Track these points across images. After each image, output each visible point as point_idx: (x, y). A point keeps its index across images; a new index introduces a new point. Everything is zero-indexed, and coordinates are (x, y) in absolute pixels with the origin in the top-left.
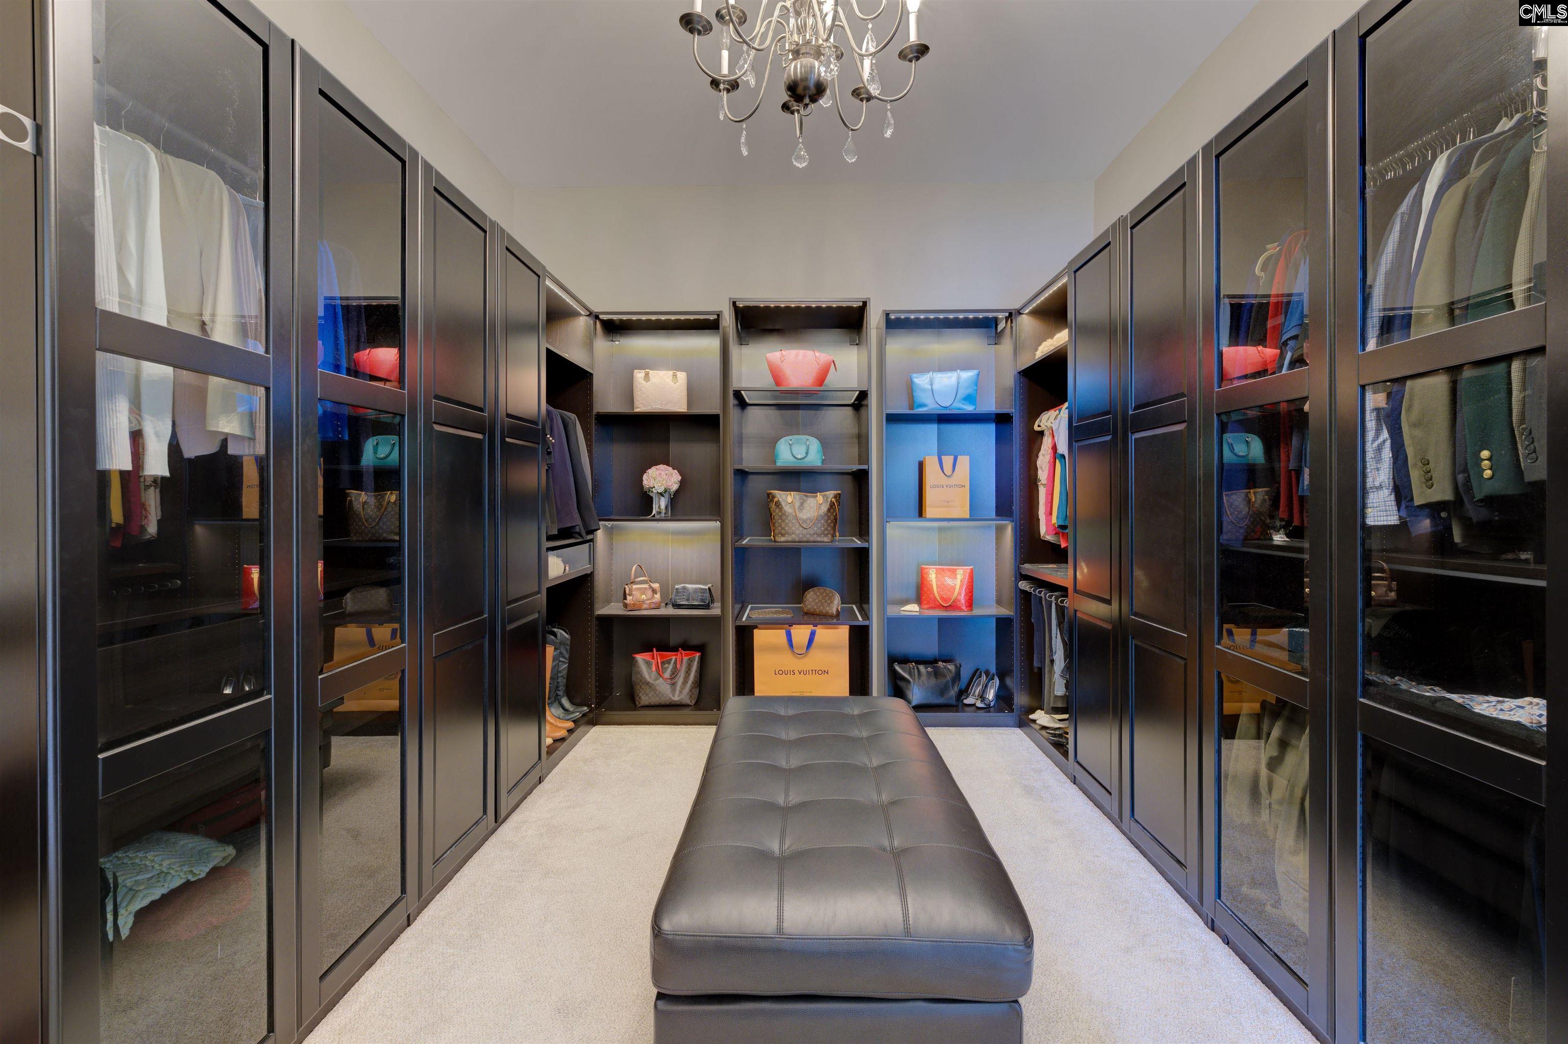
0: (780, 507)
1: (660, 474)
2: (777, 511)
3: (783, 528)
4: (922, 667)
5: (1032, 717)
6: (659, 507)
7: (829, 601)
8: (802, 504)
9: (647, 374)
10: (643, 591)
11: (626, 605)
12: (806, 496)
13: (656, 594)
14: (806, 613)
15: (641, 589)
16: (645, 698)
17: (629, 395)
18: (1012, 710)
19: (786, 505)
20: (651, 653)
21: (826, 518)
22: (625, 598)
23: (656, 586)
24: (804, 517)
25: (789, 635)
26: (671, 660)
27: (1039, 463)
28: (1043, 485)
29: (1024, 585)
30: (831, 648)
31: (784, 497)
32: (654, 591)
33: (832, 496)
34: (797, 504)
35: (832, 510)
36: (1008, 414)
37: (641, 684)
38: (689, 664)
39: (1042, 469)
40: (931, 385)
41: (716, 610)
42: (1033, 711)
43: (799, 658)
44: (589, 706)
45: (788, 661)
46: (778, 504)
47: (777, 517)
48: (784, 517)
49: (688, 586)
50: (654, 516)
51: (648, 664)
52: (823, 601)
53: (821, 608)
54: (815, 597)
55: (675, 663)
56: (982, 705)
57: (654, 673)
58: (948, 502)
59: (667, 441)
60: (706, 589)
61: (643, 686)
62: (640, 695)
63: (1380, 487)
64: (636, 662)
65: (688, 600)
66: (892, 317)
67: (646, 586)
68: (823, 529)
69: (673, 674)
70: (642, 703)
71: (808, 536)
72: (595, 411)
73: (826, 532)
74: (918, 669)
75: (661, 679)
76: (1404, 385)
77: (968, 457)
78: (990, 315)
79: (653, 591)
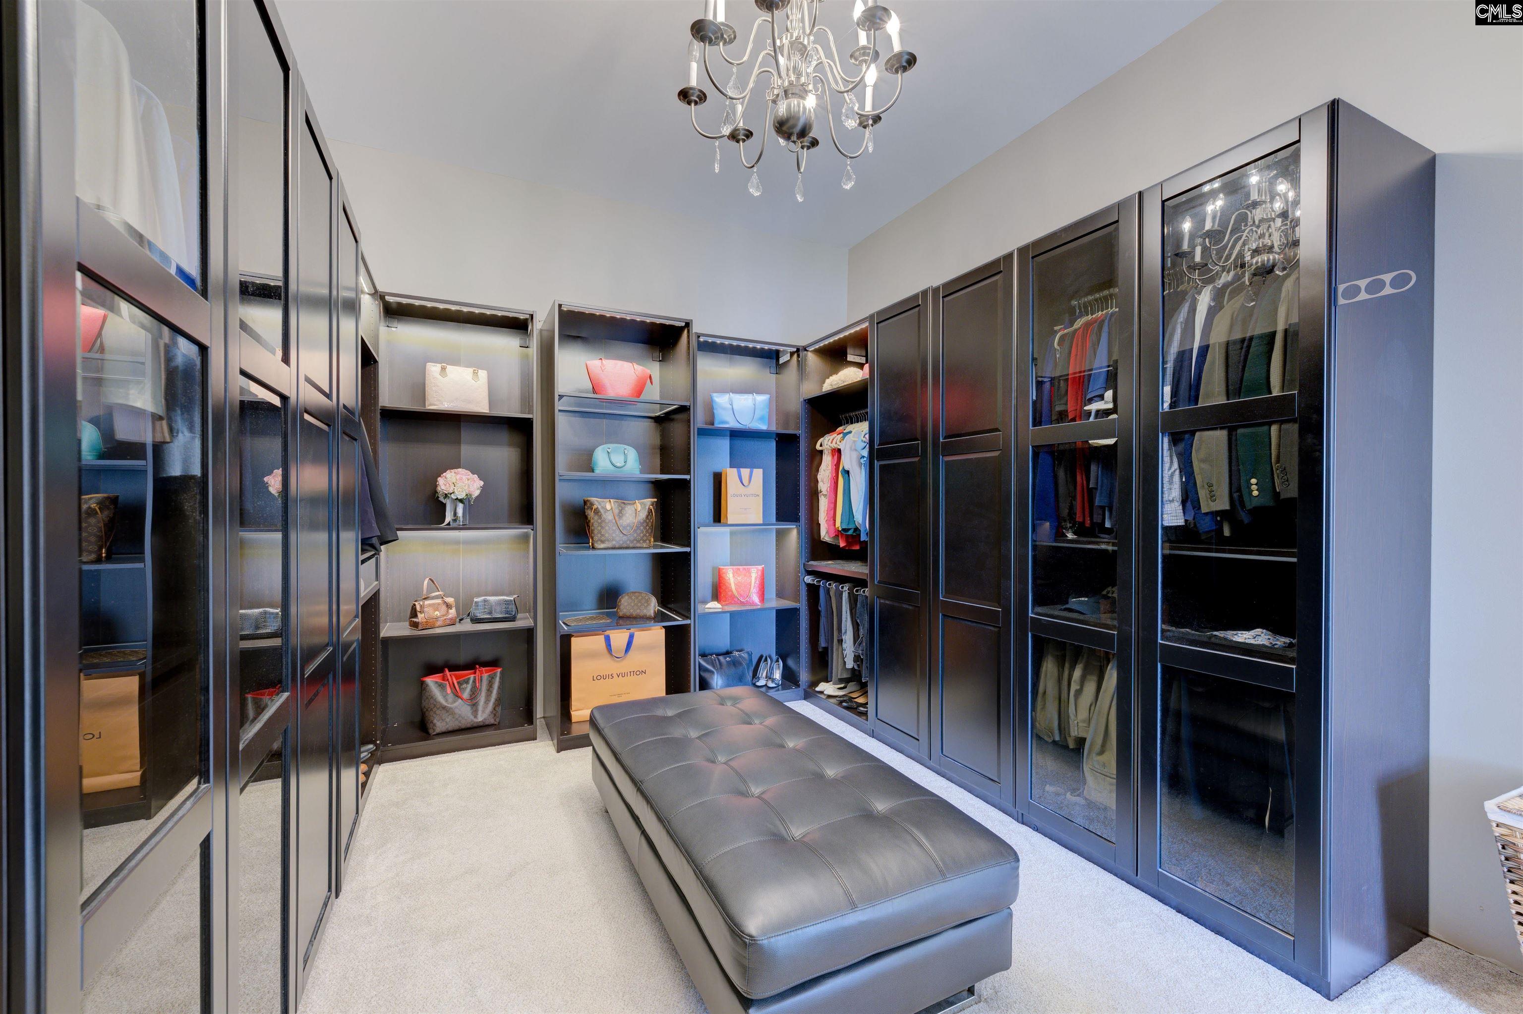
0: (600, 514)
1: (461, 479)
2: (596, 518)
3: (603, 535)
4: (721, 658)
5: (817, 689)
6: (455, 514)
7: (646, 604)
8: (620, 512)
9: (443, 369)
10: (436, 607)
11: (415, 625)
12: (624, 503)
13: (451, 609)
14: (621, 617)
15: (433, 604)
16: (440, 724)
17: (420, 390)
18: (798, 686)
19: (605, 512)
20: (442, 674)
21: (645, 524)
22: (416, 616)
23: (450, 600)
24: (625, 524)
25: (608, 639)
26: (469, 679)
27: (819, 477)
28: (823, 495)
29: (809, 579)
30: (648, 648)
31: (602, 504)
32: (449, 606)
33: (649, 503)
34: (616, 511)
35: (649, 517)
36: (795, 435)
37: (435, 709)
38: (490, 682)
39: (823, 482)
40: (731, 405)
41: (523, 622)
42: (816, 684)
43: (617, 661)
44: (374, 742)
45: (607, 665)
46: (597, 512)
47: (596, 525)
48: (603, 525)
49: (488, 598)
50: (449, 524)
51: (441, 687)
52: (639, 604)
53: (638, 611)
54: (630, 601)
55: (474, 681)
56: (773, 685)
57: (451, 696)
58: (746, 509)
59: (458, 442)
60: (511, 601)
61: (438, 712)
62: (435, 721)
63: (1173, 501)
64: (427, 685)
65: (490, 613)
66: (702, 339)
67: (439, 601)
68: (642, 535)
69: (473, 693)
70: (438, 730)
71: (628, 542)
72: (380, 405)
73: (645, 538)
74: (719, 660)
75: (460, 700)
76: (1194, 435)
77: (761, 470)
78: (774, 348)
79: (447, 606)
